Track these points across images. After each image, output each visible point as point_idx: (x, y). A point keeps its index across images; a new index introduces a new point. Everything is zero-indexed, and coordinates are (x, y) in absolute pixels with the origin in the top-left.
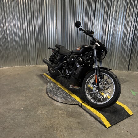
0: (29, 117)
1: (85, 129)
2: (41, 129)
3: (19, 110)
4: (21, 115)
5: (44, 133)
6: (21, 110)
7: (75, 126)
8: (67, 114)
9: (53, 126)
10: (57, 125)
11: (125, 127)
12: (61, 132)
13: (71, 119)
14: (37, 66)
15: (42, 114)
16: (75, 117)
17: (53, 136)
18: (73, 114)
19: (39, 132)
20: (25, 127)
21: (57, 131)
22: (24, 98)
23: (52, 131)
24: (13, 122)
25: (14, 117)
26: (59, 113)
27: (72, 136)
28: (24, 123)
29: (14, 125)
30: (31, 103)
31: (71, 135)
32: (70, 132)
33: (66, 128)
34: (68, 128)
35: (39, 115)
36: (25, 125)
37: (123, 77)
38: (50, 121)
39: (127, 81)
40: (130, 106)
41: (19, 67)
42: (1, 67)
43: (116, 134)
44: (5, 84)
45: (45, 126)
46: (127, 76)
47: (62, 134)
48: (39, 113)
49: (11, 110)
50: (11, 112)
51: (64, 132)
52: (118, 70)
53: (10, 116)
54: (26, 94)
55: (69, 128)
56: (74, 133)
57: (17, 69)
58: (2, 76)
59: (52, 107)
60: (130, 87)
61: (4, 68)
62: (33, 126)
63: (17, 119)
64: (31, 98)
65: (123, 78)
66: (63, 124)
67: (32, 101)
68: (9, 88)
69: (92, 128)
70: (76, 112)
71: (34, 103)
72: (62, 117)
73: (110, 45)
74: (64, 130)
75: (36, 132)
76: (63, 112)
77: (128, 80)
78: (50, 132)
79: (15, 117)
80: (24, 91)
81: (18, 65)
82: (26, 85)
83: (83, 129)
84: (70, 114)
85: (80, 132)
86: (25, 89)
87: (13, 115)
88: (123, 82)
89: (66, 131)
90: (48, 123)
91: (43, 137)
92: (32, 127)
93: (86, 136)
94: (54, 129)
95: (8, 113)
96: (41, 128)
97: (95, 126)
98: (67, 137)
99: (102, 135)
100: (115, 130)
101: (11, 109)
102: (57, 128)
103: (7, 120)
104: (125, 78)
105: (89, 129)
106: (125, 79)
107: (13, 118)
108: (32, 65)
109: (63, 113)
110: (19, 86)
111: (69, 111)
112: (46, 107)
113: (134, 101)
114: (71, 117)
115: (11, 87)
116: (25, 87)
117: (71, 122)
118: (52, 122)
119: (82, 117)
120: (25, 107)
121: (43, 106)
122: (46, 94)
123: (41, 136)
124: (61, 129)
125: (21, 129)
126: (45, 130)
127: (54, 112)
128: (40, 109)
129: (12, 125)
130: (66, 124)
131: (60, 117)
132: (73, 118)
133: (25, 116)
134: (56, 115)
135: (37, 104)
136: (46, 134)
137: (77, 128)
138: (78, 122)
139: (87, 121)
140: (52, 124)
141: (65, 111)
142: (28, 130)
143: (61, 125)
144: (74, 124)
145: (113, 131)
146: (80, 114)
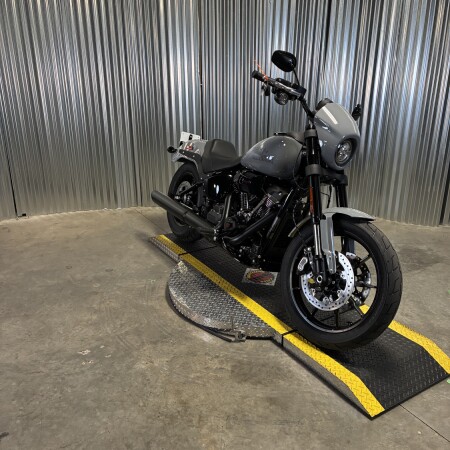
0: (110, 381)
1: (294, 422)
2: (150, 420)
3: (78, 356)
4: (83, 372)
5: (157, 434)
6: (84, 358)
7: (261, 410)
8: (233, 371)
9: (186, 411)
10: (201, 409)
12: (212, 430)
13: (246, 388)
14: (140, 209)
15: (153, 369)
16: (260, 382)
17: (186, 445)
18: (254, 371)
19: (143, 431)
20: (98, 414)
21: (200, 427)
22: (95, 317)
23: (184, 429)
24: (58, 395)
25: (63, 379)
26: (206, 369)
27: (250, 443)
28: (94, 401)
29: (63, 404)
30: (119, 333)
31: (246, 440)
32: (242, 432)
33: (228, 417)
34: (235, 418)
35: (143, 374)
36: (98, 407)
37: (422, 244)
38: (178, 393)
39: (436, 260)
41: (80, 214)
42: (24, 215)
43: (397, 442)
44: (35, 269)
45: (162, 410)
46: (439, 241)
47: (215, 436)
48: (143, 367)
49: (54, 357)
50: (54, 364)
51: (223, 432)
52: (406, 220)
53: (48, 375)
54: (100, 303)
55: (239, 416)
57: (76, 222)
58: (27, 245)
59: (183, 348)
61: (35, 218)
62: (122, 411)
63: (72, 387)
64: (117, 318)
65: (424, 247)
66: (222, 405)
67: (122, 325)
68: (50, 282)
69: (314, 419)
70: (263, 366)
71: (127, 333)
72: (217, 379)
73: (378, 139)
74: (222, 423)
75: (133, 431)
76: (221, 362)
77: (440, 254)
78: (177, 430)
79: (66, 378)
80: (96, 293)
81: (76, 209)
82: (102, 273)
83: (287, 422)
84: (243, 373)
85: (277, 431)
86: (99, 285)
87: (61, 371)
88: (422, 263)
89: (230, 428)
90: (172, 400)
91: (154, 446)
92: (120, 412)
93: (296, 447)
94: (191, 421)
95: (44, 366)
96: (149, 417)
97: (326, 412)
99: (349, 442)
100: (394, 426)
101: (54, 354)
102: (200, 417)
103: (42, 388)
104: (430, 250)
105: (307, 422)
106: (429, 253)
107: (59, 383)
109: (219, 366)
110: (78, 276)
111: (239, 362)
112: (165, 348)
114: (246, 381)
115: (55, 282)
116: (98, 279)
117: (247, 397)
118: (185, 397)
119: (282, 383)
120: (98, 347)
122: (166, 304)
123: (148, 443)
124: (212, 420)
125: (84, 418)
126: (161, 424)
127: (192, 365)
128: (147, 353)
129: (57, 405)
130: (230, 404)
131: (211, 382)
132: (253, 383)
133: (99, 376)
134: (198, 374)
135: (136, 337)
136: (164, 438)
137: (266, 418)
138: (271, 399)
139: (299, 395)
140: (184, 404)
141: (227, 362)
142: (106, 423)
143: (215, 409)
144: (256, 403)
145: (388, 429)
146: (278, 371)
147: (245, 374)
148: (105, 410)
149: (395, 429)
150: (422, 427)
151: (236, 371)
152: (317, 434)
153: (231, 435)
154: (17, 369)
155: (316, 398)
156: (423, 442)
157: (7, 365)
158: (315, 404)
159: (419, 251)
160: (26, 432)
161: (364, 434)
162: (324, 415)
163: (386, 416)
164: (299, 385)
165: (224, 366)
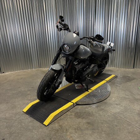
1: (96, 129)
2: (50, 132)
5: (53, 136)
7: (85, 126)
8: (75, 115)
9: (62, 128)
10: (66, 127)
11: (138, 124)
12: (71, 133)
13: (80, 120)
14: (40, 69)
16: (84, 118)
17: (63, 138)
18: (81, 115)
19: (49, 135)
20: (33, 131)
21: (67, 133)
23: (62, 133)
24: (20, 126)
27: (83, 137)
28: (32, 127)
29: (22, 129)
32: (80, 133)
33: (75, 129)
36: (33, 129)
37: (129, 74)
38: (58, 123)
39: (134, 79)
41: (21, 72)
42: (4, 73)
43: (129, 133)
44: (8, 89)
45: (54, 128)
46: (134, 73)
47: (72, 135)
49: (18, 114)
50: (17, 117)
51: (74, 133)
52: (123, 68)
53: (16, 120)
54: (31, 97)
55: (79, 128)
56: (84, 134)
57: (20, 74)
58: (5, 81)
60: (137, 84)
61: (7, 73)
62: (41, 129)
63: (24, 123)
65: (130, 75)
66: (73, 125)
68: (14, 92)
69: (102, 128)
70: (84, 113)
72: (70, 118)
74: (73, 131)
77: (135, 77)
78: (59, 134)
79: (22, 120)
80: (29, 94)
81: (20, 70)
82: (30, 88)
83: (94, 129)
85: (91, 132)
87: (20, 119)
88: (129, 80)
89: (76, 132)
90: (57, 125)
93: (98, 137)
94: (64, 131)
95: (15, 117)
96: (50, 131)
97: (106, 126)
98: (77, 138)
99: (114, 134)
100: (128, 128)
101: (17, 114)
102: (66, 129)
103: (14, 124)
104: (131, 76)
105: (100, 129)
106: (131, 77)
107: (20, 122)
108: (35, 68)
109: (71, 114)
110: (23, 90)
111: (77, 112)
114: (79, 118)
115: (15, 92)
116: (29, 90)
117: (80, 123)
118: (61, 124)
119: (91, 118)
123: (51, 139)
124: (70, 130)
125: (29, 132)
126: (54, 133)
129: (20, 129)
130: (75, 125)
132: (82, 118)
136: (55, 137)
137: (87, 128)
138: (88, 123)
139: (97, 121)
140: (60, 126)
141: (73, 112)
142: (36, 134)
143: (71, 127)
144: (83, 124)
145: (126, 129)
146: (89, 114)
147: (79, 116)
148: (36, 130)
149: (128, 129)
150: (136, 128)
151: (76, 115)
152: (104, 132)
153: (77, 134)
154: (6, 119)
155: (102, 121)
156: (137, 132)
157: (2, 118)
158: (102, 123)
159: (128, 76)
160: (11, 138)
161: (119, 131)
162: (105, 126)
163: (125, 126)
164: (96, 118)
165: (72, 114)
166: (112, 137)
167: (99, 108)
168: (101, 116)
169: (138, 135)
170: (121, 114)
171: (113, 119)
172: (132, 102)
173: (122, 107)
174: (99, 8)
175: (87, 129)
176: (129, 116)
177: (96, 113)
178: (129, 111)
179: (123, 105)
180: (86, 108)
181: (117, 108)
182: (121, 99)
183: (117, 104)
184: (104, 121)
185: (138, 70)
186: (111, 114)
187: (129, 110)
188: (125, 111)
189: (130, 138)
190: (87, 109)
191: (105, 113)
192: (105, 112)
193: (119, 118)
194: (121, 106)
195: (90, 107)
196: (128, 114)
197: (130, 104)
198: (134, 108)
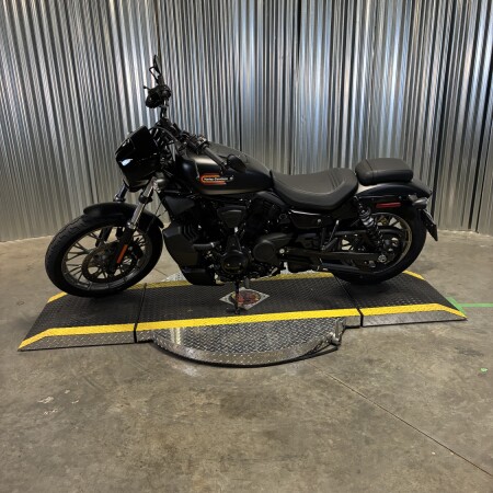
0: (80, 431)
1: (296, 456)
2: (131, 472)
3: (38, 405)
4: (46, 423)
5: (141, 487)
6: (47, 407)
7: (258, 447)
8: (222, 406)
9: (173, 456)
10: (190, 452)
11: (441, 433)
12: (205, 475)
13: (240, 423)
15: (130, 412)
16: (254, 415)
18: (246, 403)
19: (123, 485)
20: (68, 471)
21: (190, 473)
23: (172, 477)
24: (17, 453)
25: (22, 434)
26: (191, 406)
27: (249, 485)
28: (61, 456)
29: (24, 464)
30: (85, 374)
31: (245, 483)
32: (240, 473)
33: (222, 458)
34: (230, 459)
35: (118, 419)
36: (66, 464)
38: (162, 436)
39: (430, 266)
40: (450, 356)
41: (29, 242)
43: (411, 466)
45: (144, 458)
47: (209, 482)
48: (119, 410)
49: (10, 409)
50: (9, 417)
51: (218, 476)
53: (3, 431)
55: (235, 456)
56: (254, 476)
57: (25, 251)
59: (163, 385)
62: (96, 464)
63: (34, 442)
66: (213, 445)
67: (89, 365)
69: (319, 450)
70: (256, 396)
71: (96, 373)
72: (206, 416)
74: (215, 466)
75: (111, 487)
76: (208, 397)
78: (164, 481)
79: (27, 432)
81: (24, 236)
83: (289, 457)
84: (235, 406)
87: (18, 425)
89: (225, 471)
90: (155, 445)
92: (94, 467)
93: (303, 484)
94: (179, 468)
96: (129, 468)
97: (331, 442)
99: (359, 472)
100: (406, 448)
101: (8, 406)
102: (190, 462)
105: (311, 454)
107: (16, 439)
109: (207, 401)
110: (32, 313)
111: (229, 394)
112: (143, 386)
113: (464, 337)
114: (238, 415)
117: (242, 433)
118: (170, 440)
119: (279, 413)
120: (62, 393)
121: (130, 382)
124: (204, 464)
125: (51, 478)
126: (145, 475)
127: (176, 403)
128: (121, 393)
129: (16, 466)
130: (222, 443)
131: (200, 420)
132: (246, 417)
133: (66, 426)
134: (183, 413)
135: (107, 377)
136: (149, 491)
137: (266, 454)
138: (269, 433)
139: (300, 425)
140: (170, 449)
141: (216, 395)
142: (78, 481)
143: (206, 450)
144: (252, 440)
145: (400, 452)
146: (273, 401)
147: (237, 408)
148: (76, 466)
149: (408, 452)
150: (435, 447)
151: (227, 405)
152: (323, 467)
153: (227, 479)
155: (319, 427)
156: (439, 462)
158: (318, 433)
161: (375, 461)
162: (329, 445)
163: (396, 440)
164: (298, 414)
165: (212, 401)
166: (352, 484)
167: (307, 377)
168: (314, 405)
169: (441, 474)
170: (385, 396)
171: (357, 418)
172: (423, 353)
173: (389, 371)
174: (312, 13)
175: (264, 456)
176: (411, 402)
177: (298, 395)
178: (412, 384)
179: (394, 365)
180: (264, 377)
181: (372, 376)
182: (386, 343)
183: (370, 361)
184: (325, 424)
185: (445, 234)
186: (350, 397)
187: (412, 381)
188: (400, 386)
189: (414, 484)
190: (266, 383)
191: (330, 397)
192: (329, 392)
193: (378, 412)
194: (387, 367)
195: (276, 374)
196: (409, 397)
197: (415, 361)
198: (429, 374)
